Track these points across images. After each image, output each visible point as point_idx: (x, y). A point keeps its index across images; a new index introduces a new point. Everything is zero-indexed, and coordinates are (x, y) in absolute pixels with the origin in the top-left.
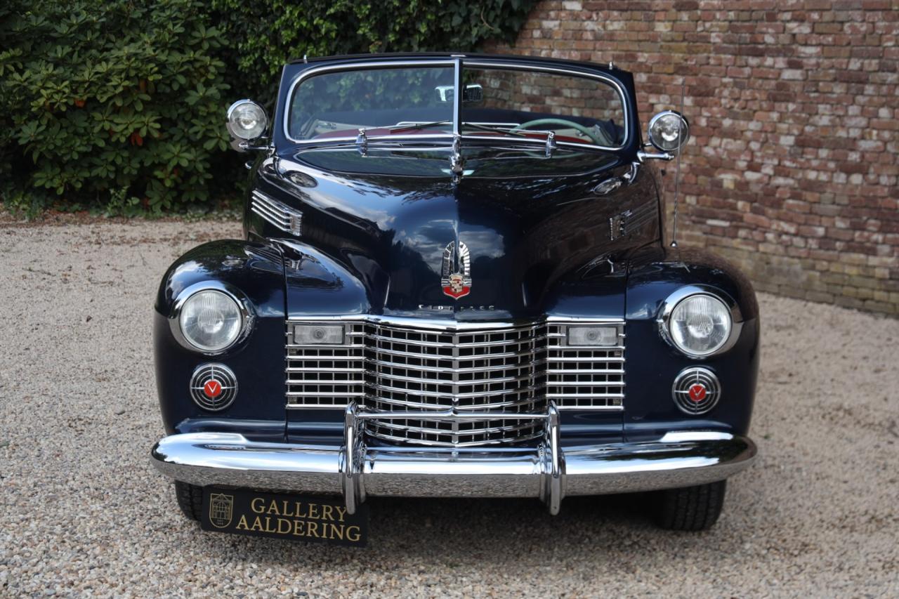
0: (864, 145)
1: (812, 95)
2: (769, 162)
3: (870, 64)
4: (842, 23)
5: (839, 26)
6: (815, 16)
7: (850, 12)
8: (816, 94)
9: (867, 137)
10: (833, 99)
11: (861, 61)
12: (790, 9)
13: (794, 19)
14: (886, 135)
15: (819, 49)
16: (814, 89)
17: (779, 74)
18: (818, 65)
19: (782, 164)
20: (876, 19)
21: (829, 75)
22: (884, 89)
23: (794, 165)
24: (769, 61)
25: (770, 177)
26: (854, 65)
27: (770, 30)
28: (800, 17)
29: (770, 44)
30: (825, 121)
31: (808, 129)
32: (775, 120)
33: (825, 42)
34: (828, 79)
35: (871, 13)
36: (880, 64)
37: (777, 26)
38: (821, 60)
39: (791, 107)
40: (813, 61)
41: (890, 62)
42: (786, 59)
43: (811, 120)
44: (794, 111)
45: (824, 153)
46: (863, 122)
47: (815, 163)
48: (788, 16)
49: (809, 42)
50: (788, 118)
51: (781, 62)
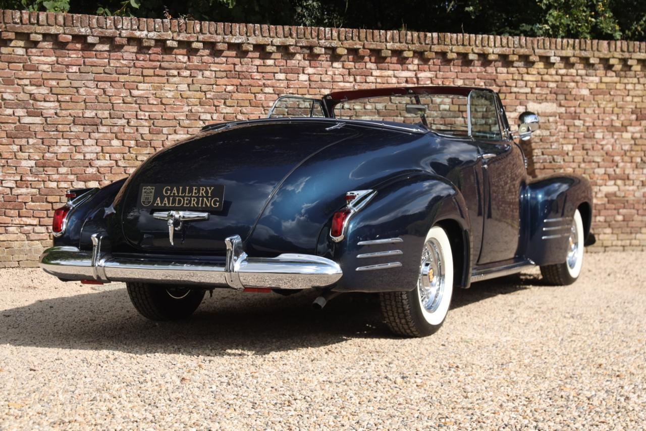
0: (98, 163)
1: (53, 133)
2: (12, 178)
3: (104, 114)
4: (76, 88)
5: (75, 90)
6: (54, 83)
7: (83, 82)
8: (55, 133)
9: (101, 158)
10: (72, 135)
11: (95, 112)
12: (28, 77)
13: (32, 85)
14: (118, 156)
15: (57, 104)
16: (54, 129)
17: (19, 121)
18: (56, 113)
19: (24, 179)
20: (106, 87)
21: (67, 120)
22: (116, 129)
23: (36, 179)
24: (9, 111)
25: (11, 188)
26: (89, 114)
27: (8, 91)
28: (39, 83)
29: (9, 100)
30: (64, 149)
31: (48, 155)
32: (15, 150)
33: (62, 100)
34: (66, 123)
35: (102, 83)
36: (110, 114)
37: (16, 88)
38: (58, 111)
39: (31, 141)
40: (53, 111)
41: (119, 113)
42: (25, 110)
43: (51, 150)
44: (33, 144)
45: (63, 170)
46: (99, 149)
47: (56, 177)
48: (27, 82)
49: (48, 99)
50: (29, 148)
51: (20, 112)
